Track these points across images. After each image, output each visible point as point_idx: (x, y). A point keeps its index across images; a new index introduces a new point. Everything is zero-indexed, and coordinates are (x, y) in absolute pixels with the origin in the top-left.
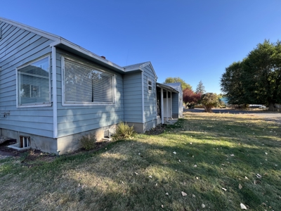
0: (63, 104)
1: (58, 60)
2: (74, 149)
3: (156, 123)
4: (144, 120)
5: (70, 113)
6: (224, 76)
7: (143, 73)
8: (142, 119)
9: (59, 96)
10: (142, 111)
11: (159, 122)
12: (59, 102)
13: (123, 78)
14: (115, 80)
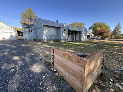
11: (69, 40)
13: (58, 28)
14: (55, 29)
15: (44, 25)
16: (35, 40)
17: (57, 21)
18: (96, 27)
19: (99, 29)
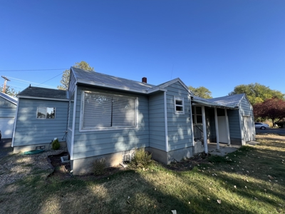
0: (80, 131)
2: (88, 171)
3: (193, 151)
4: (168, 148)
5: (85, 137)
7: (165, 93)
8: (165, 147)
9: (77, 123)
10: (165, 137)
11: (198, 150)
12: (77, 129)
13: (149, 99)
14: (137, 103)
15: (81, 86)
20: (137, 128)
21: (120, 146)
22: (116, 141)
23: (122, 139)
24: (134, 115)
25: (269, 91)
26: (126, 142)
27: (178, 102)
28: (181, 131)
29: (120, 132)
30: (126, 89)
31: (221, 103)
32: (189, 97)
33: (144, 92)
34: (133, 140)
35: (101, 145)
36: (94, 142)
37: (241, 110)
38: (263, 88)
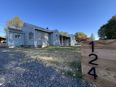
1: (35, 31)
4: (54, 44)
5: (37, 41)
6: (99, 30)
7: (54, 32)
9: (35, 38)
13: (50, 34)
14: (47, 34)
15: (36, 29)
16: (22, 46)
17: (47, 28)
18: (78, 35)
19: (80, 37)
20: (47, 40)
21: (44, 43)
22: (43, 42)
23: (44, 42)
24: (46, 37)
25: (84, 34)
26: (45, 43)
27: (56, 35)
28: (57, 41)
29: (44, 41)
30: (45, 31)
31: (67, 36)
32: (59, 34)
33: (49, 32)
34: (46, 43)
35: (40, 43)
36: (39, 42)
37: (71, 38)
38: (83, 33)
